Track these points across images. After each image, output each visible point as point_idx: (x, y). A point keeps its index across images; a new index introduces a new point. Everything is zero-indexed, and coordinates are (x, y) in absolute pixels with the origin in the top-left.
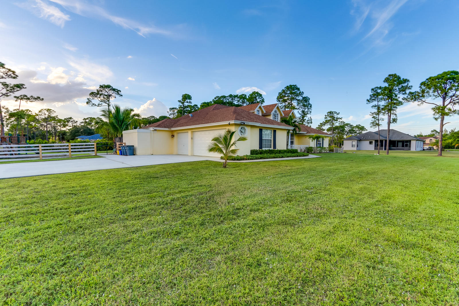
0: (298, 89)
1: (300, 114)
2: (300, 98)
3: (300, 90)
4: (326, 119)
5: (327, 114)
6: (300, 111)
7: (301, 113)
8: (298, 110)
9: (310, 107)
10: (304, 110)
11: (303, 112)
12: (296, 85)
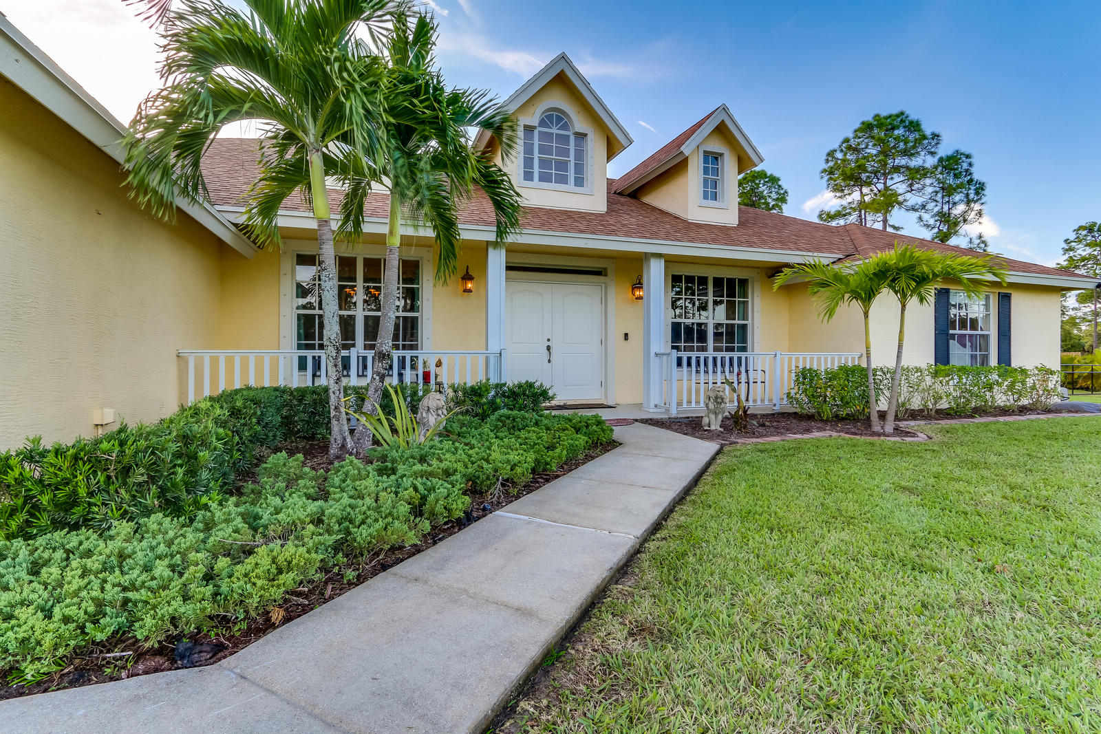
0: (914, 126)
1: (927, 226)
2: (924, 160)
3: (923, 127)
4: (1072, 254)
5: (1072, 236)
6: (926, 217)
7: (932, 222)
8: (917, 214)
9: (977, 193)
10: (946, 208)
11: (944, 217)
12: (902, 113)
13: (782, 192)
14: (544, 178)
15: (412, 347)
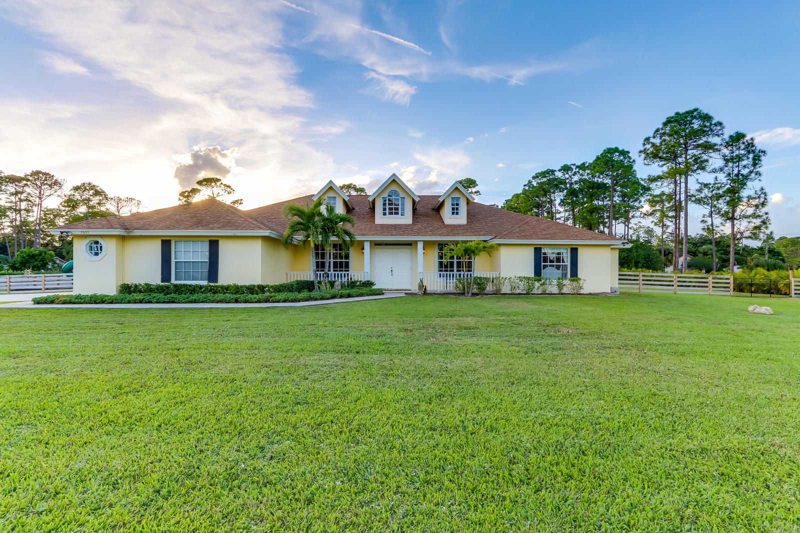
3: (712, 117)
12: (697, 109)
13: (631, 161)
14: (391, 213)
15: (348, 271)
